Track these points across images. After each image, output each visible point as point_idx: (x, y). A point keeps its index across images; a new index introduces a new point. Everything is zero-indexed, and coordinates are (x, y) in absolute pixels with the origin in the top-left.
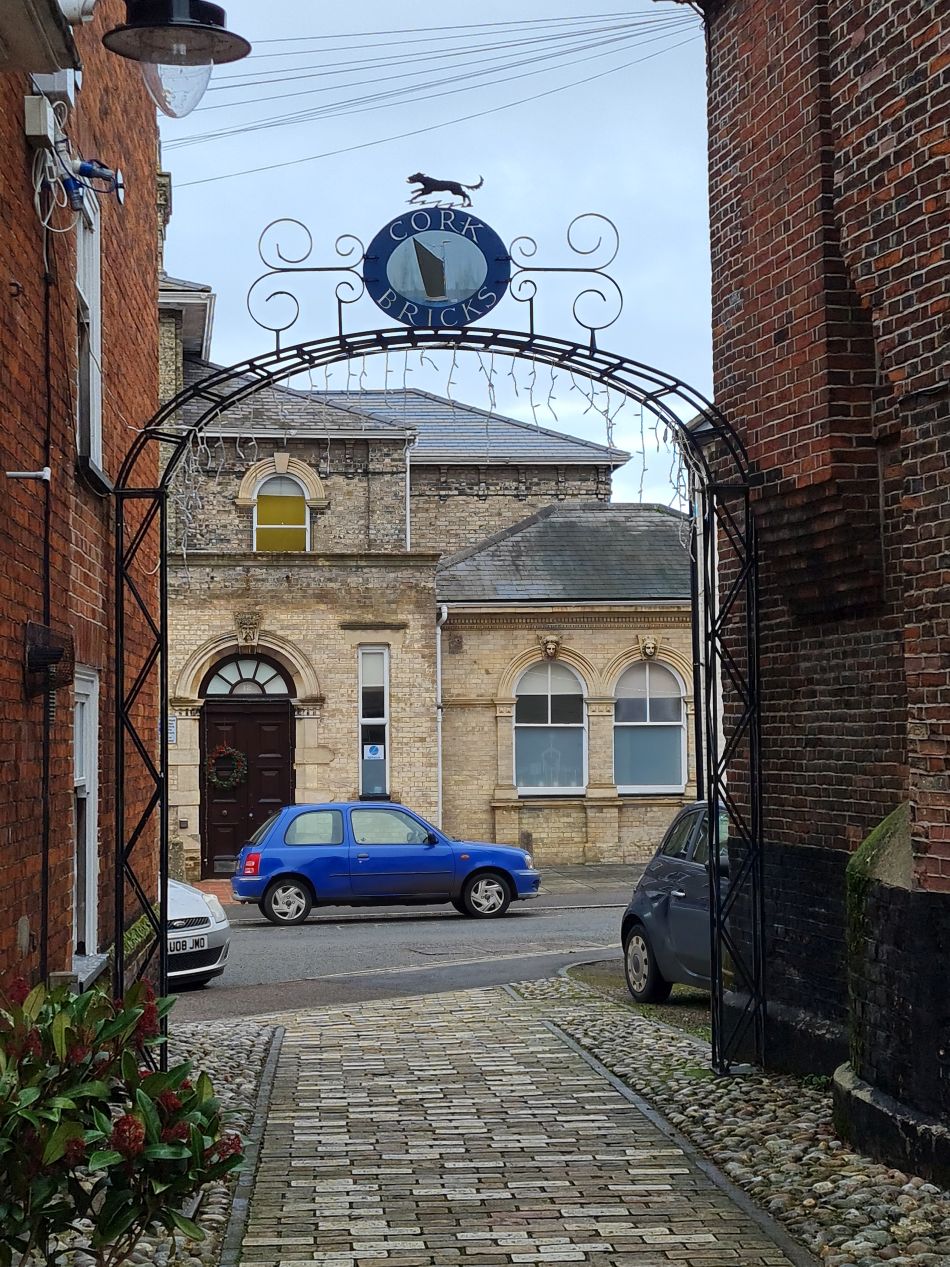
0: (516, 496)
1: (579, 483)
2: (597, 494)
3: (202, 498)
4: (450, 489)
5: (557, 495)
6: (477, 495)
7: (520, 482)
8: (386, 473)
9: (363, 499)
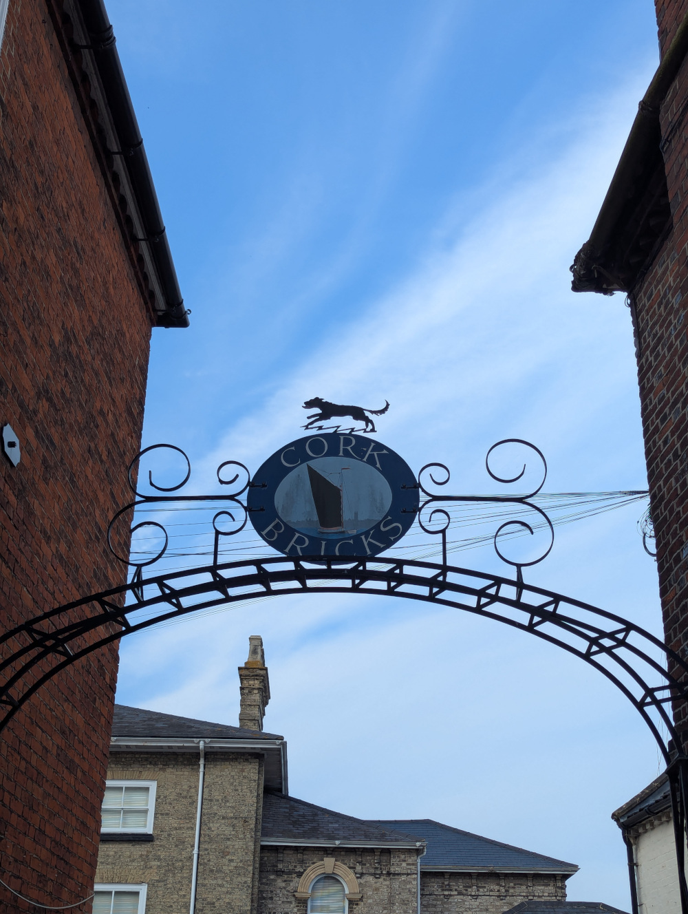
0: (499, 896)
1: (543, 887)
2: (556, 896)
3: (272, 892)
4: (451, 890)
5: (527, 896)
6: (471, 895)
7: (501, 886)
8: (403, 874)
9: (386, 894)
